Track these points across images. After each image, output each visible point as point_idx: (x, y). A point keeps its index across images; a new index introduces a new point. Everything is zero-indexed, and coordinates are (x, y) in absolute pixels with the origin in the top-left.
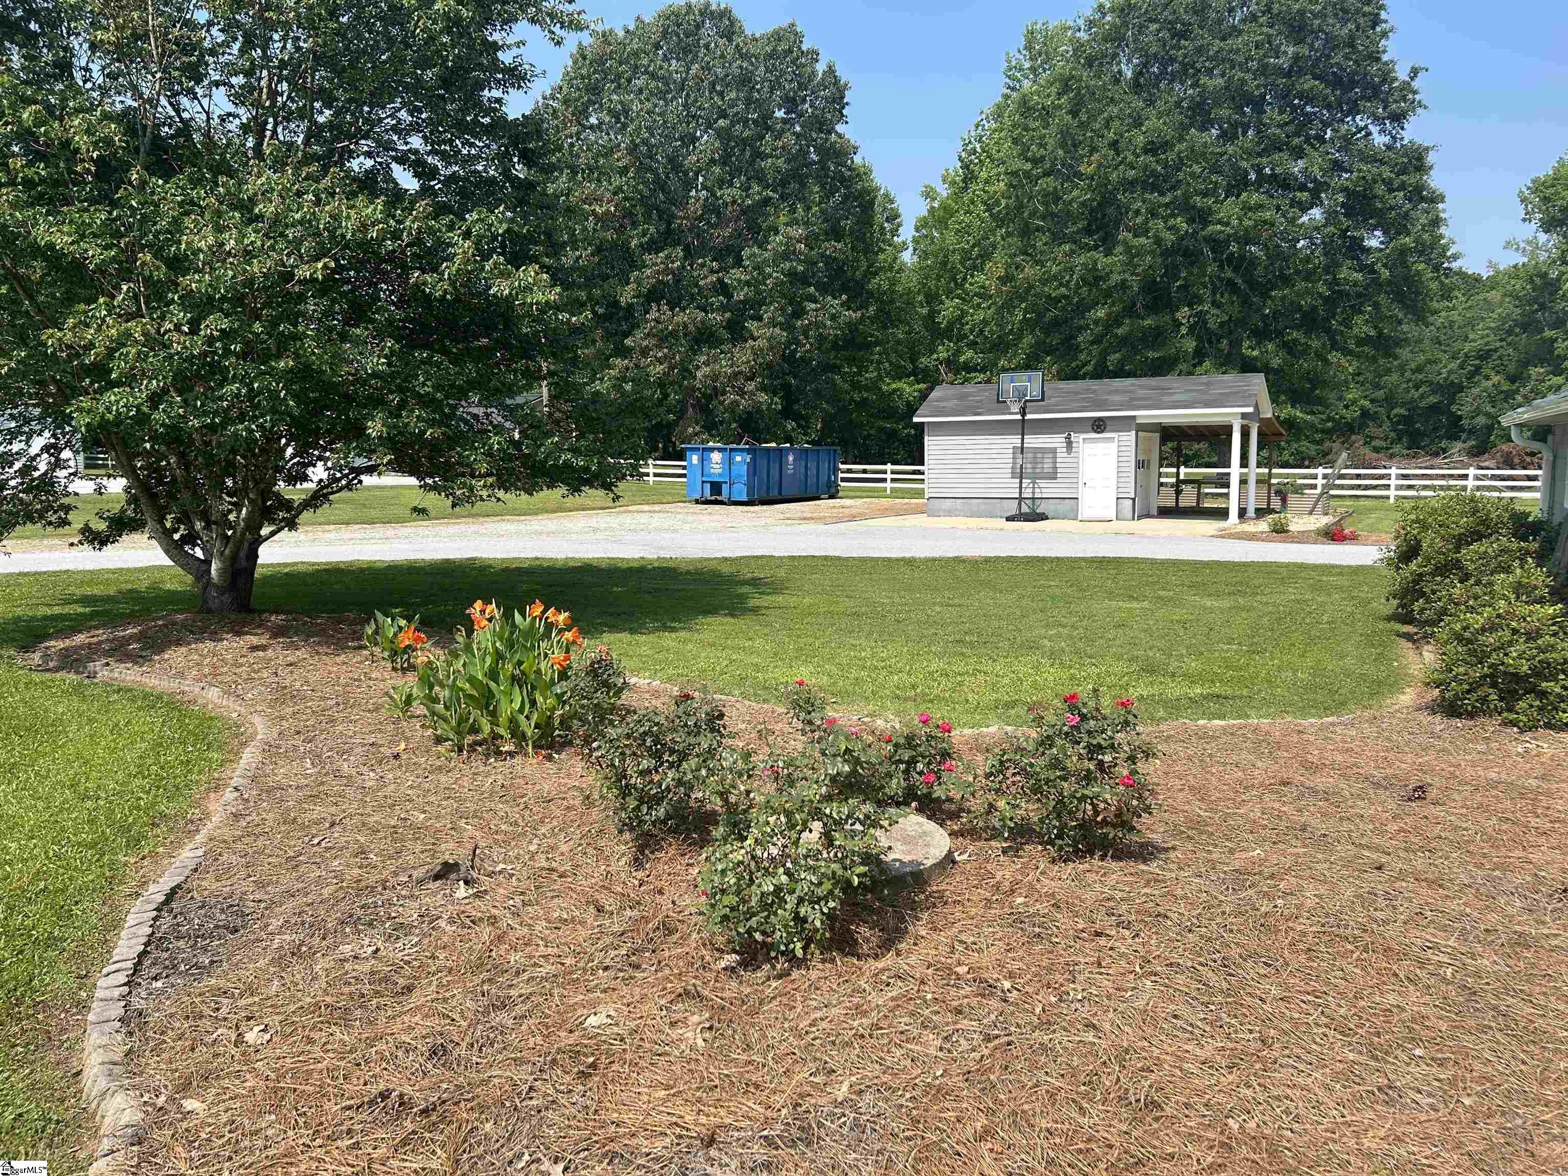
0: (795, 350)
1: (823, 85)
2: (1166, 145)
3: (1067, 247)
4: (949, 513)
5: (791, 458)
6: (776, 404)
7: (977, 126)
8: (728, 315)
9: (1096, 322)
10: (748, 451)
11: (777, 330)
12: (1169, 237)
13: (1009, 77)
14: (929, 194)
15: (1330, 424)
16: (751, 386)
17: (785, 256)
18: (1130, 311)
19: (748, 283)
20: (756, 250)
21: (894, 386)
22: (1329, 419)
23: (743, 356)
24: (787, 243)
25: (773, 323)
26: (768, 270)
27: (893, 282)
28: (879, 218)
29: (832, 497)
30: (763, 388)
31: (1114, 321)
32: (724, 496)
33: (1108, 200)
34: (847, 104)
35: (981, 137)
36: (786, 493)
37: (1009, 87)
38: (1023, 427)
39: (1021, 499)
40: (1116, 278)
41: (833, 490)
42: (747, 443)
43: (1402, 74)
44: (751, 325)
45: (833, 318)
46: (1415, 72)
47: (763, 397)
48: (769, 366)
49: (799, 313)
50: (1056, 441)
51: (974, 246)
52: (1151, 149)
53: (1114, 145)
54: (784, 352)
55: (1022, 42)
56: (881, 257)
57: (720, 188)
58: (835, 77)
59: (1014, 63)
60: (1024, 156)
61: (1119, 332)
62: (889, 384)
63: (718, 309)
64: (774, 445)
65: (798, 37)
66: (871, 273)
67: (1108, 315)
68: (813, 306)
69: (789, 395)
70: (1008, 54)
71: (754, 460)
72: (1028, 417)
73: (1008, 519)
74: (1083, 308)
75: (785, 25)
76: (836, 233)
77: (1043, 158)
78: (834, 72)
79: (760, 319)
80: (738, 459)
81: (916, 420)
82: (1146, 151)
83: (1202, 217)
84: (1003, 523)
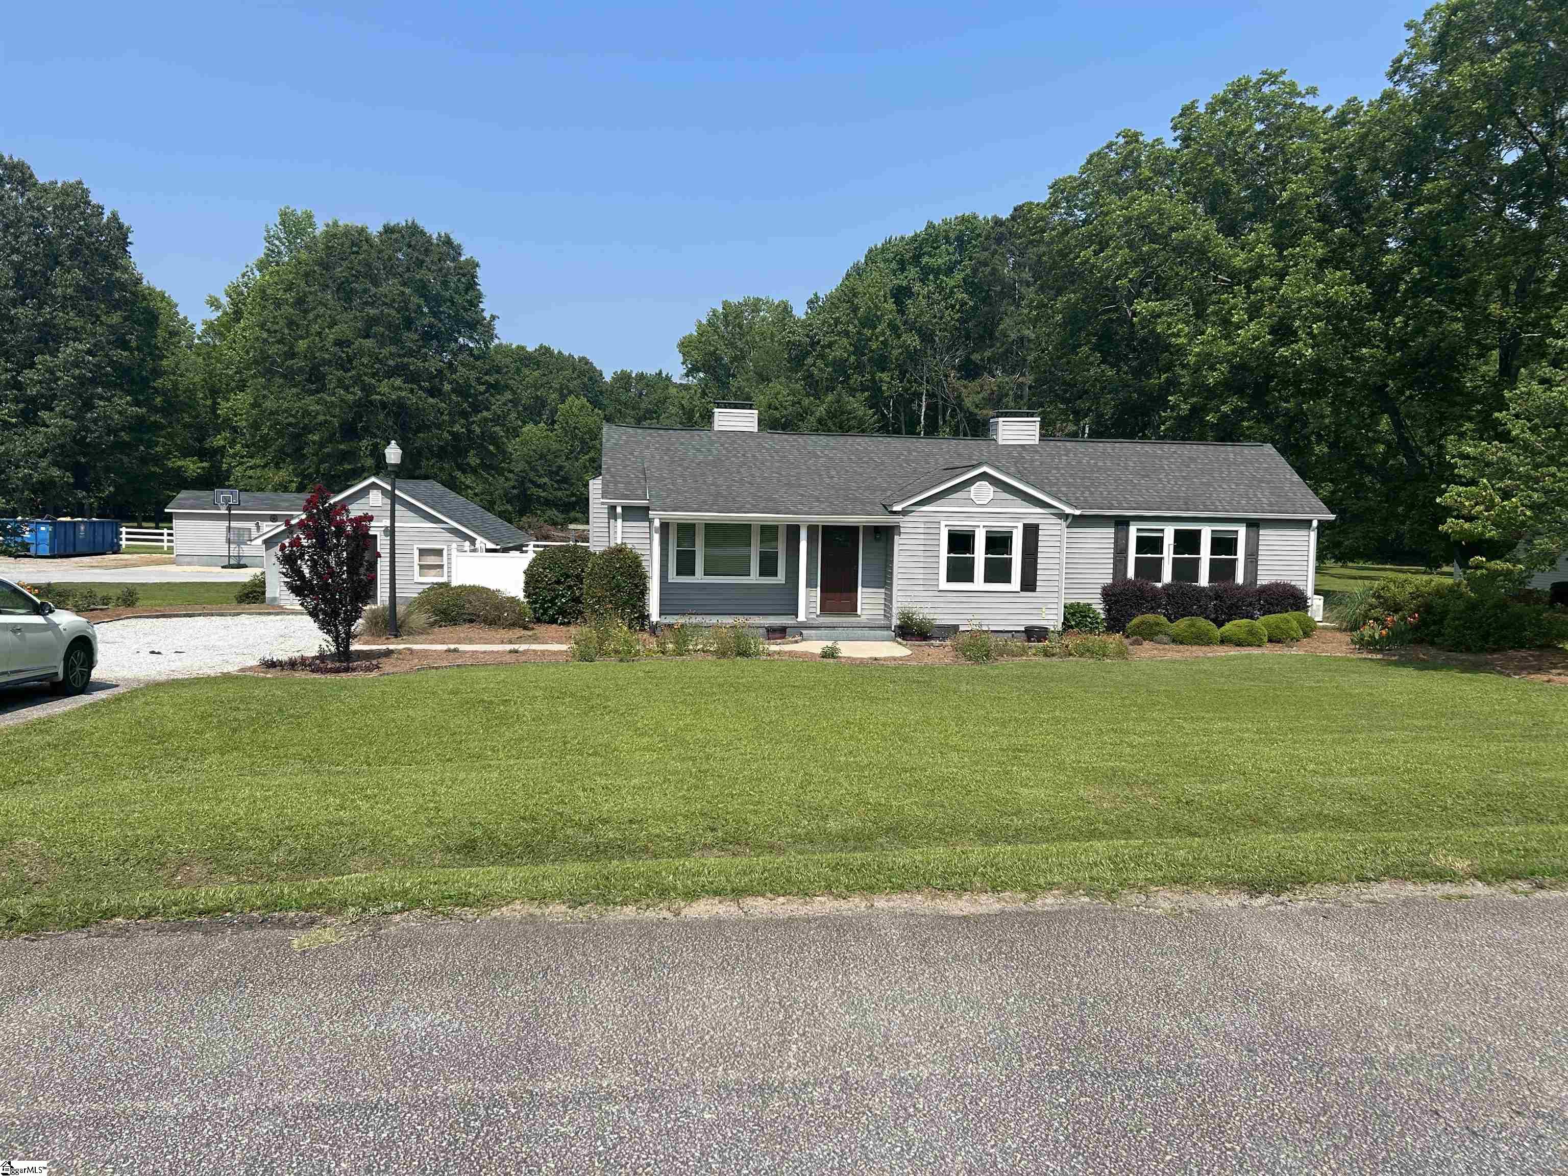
0: (85, 437)
1: (108, 226)
2: (349, 344)
3: (294, 390)
4: (189, 564)
5: (82, 528)
6: (68, 477)
7: (243, 276)
8: (21, 406)
9: (314, 443)
10: (50, 524)
11: (68, 422)
12: (350, 397)
13: (269, 242)
14: (214, 303)
15: (574, 499)
16: (43, 463)
17: (76, 365)
18: (331, 439)
19: (40, 382)
20: (48, 357)
21: (179, 463)
22: (573, 495)
23: (38, 439)
24: (76, 355)
25: (64, 414)
26: (59, 374)
27: (175, 385)
28: (161, 333)
29: (114, 553)
30: (55, 464)
31: (322, 444)
32: (32, 552)
33: (315, 368)
34: (130, 243)
35: (247, 284)
36: (79, 549)
37: (269, 250)
38: (230, 517)
39: (229, 556)
40: (321, 418)
41: (115, 548)
42: (48, 519)
43: (487, 315)
44: (44, 414)
45: (120, 413)
46: (493, 318)
47: (56, 472)
48: (62, 446)
49: (88, 405)
50: (251, 525)
51: (236, 373)
52: (339, 343)
53: (319, 334)
54: (75, 437)
55: (278, 220)
56: (165, 363)
57: (15, 307)
58: (119, 223)
59: (272, 233)
60: (262, 326)
61: (326, 450)
62: (173, 462)
63: (12, 401)
64: (68, 519)
65: (86, 192)
66: (157, 373)
67: (322, 438)
68: (102, 403)
69: (79, 471)
70: (267, 226)
71: (54, 530)
72: (232, 512)
73: (223, 567)
74: (307, 429)
75: (72, 180)
76: (123, 344)
77: (276, 331)
78: (117, 219)
79: (51, 409)
80: (43, 529)
81: (166, 510)
82: (336, 344)
83: (368, 390)
84: (220, 569)
